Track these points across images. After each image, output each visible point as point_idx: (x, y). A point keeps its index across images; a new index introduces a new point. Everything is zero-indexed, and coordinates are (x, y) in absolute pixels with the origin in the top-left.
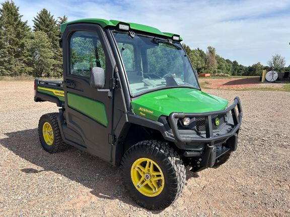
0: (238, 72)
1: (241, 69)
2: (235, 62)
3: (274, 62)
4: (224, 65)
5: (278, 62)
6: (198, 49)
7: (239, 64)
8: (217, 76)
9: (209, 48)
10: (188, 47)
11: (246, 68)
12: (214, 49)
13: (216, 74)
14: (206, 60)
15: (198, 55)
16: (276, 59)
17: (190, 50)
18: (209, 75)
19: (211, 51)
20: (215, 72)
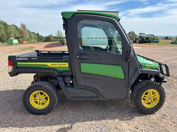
0: (41, 39)
1: (42, 38)
2: (38, 34)
3: (58, 34)
4: (32, 35)
5: (60, 34)
6: (13, 24)
7: (40, 35)
8: (30, 42)
9: (22, 24)
10: (5, 23)
11: (45, 37)
12: (25, 25)
13: (30, 41)
14: (21, 33)
15: (14, 28)
16: (59, 33)
17: (7, 24)
18: (25, 42)
19: (24, 26)
20: (28, 40)
